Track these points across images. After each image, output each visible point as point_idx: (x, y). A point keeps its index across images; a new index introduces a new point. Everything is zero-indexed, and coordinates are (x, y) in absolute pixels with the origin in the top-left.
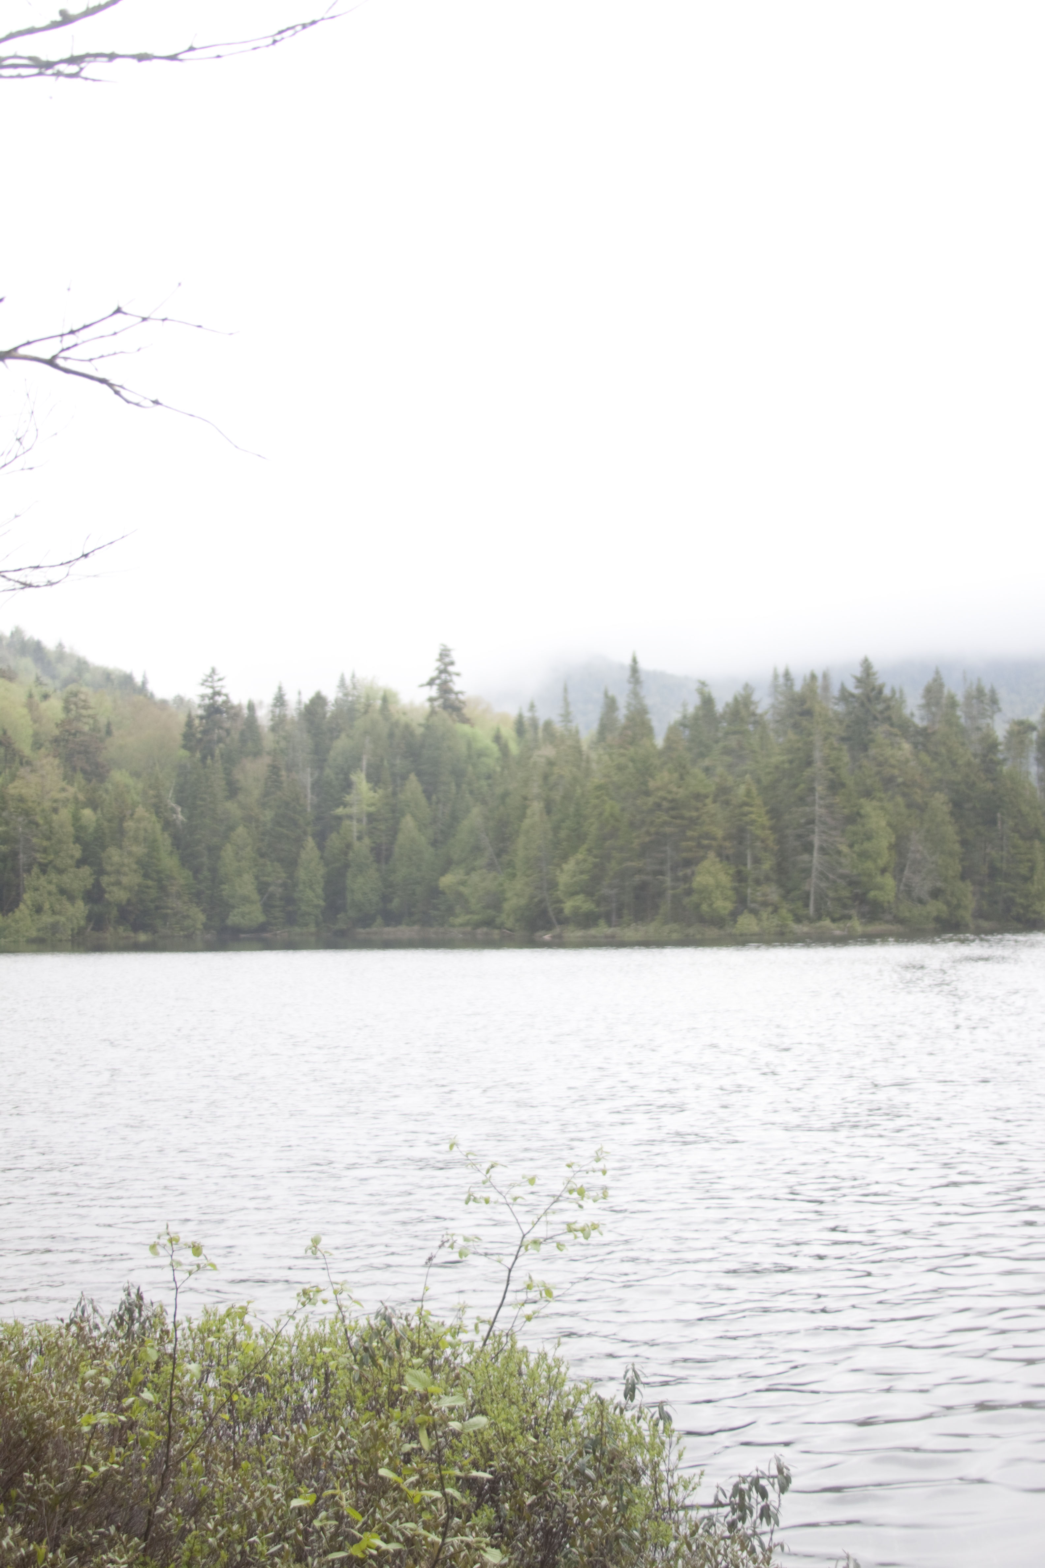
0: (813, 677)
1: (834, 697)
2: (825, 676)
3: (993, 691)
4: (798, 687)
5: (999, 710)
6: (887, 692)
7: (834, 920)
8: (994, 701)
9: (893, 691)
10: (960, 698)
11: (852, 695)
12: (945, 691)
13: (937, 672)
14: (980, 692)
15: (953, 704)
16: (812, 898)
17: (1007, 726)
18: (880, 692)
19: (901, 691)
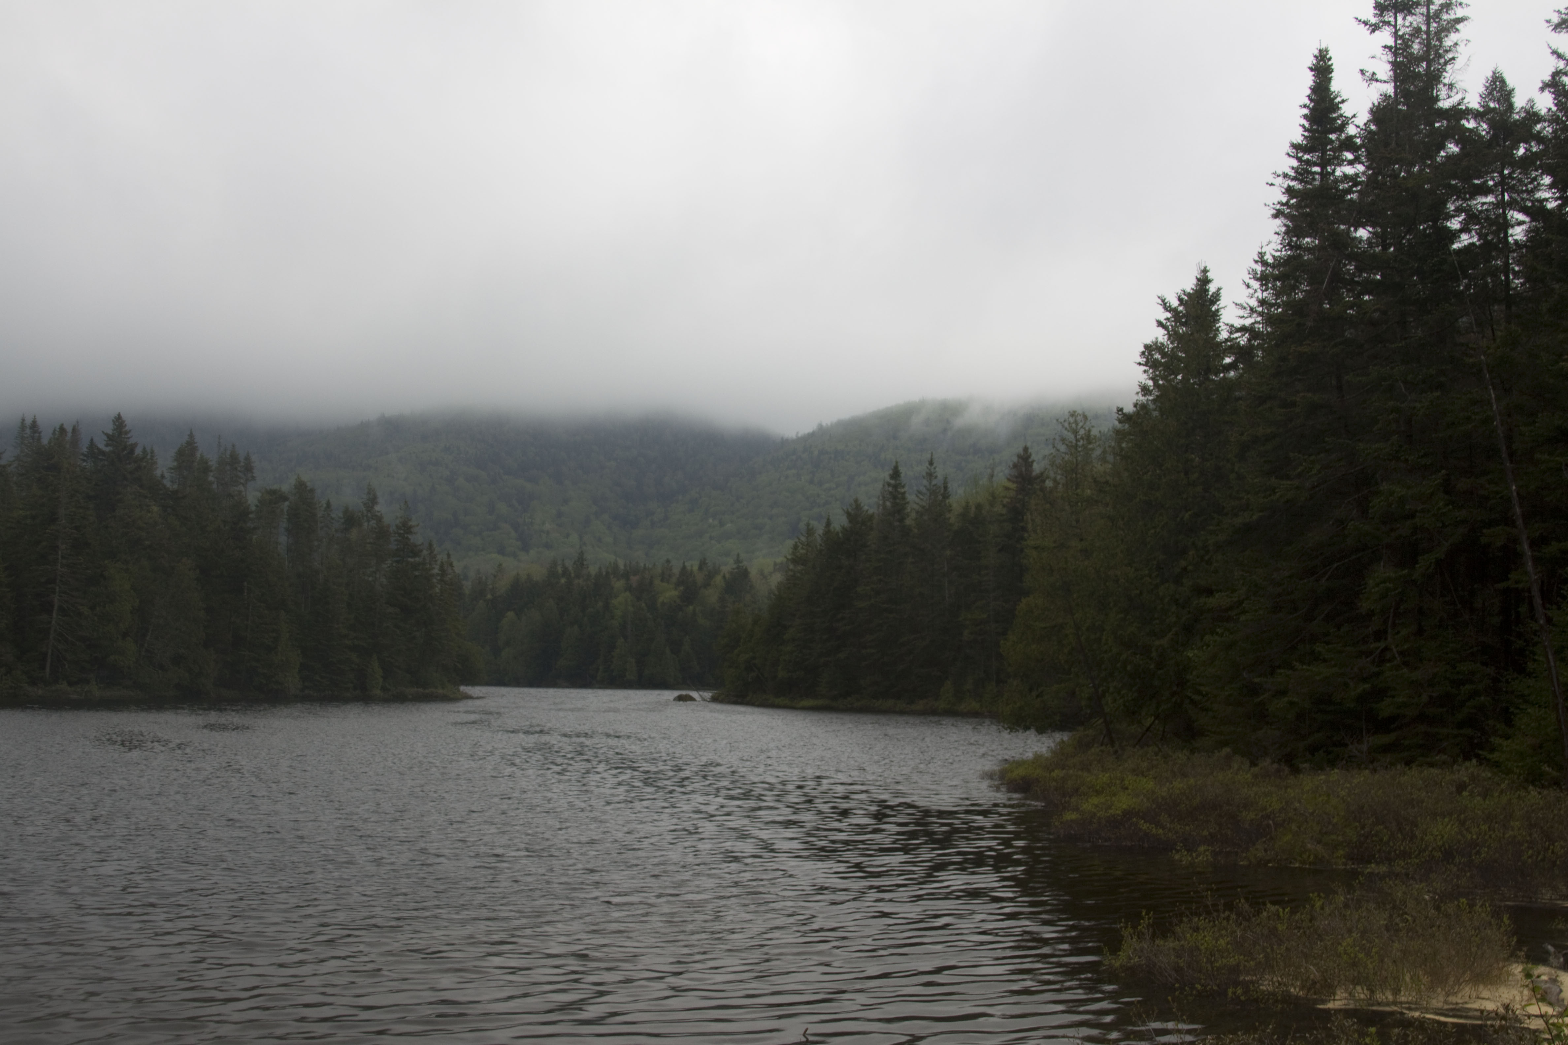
0: (62, 430)
1: (83, 454)
2: (75, 430)
3: (247, 458)
4: (45, 441)
5: (254, 478)
6: (138, 451)
7: (70, 684)
8: (249, 468)
9: (144, 450)
10: (213, 463)
11: (103, 453)
12: (198, 455)
13: (191, 435)
14: (234, 458)
15: (206, 469)
16: (49, 660)
17: (259, 494)
18: (132, 451)
19: (152, 452)
